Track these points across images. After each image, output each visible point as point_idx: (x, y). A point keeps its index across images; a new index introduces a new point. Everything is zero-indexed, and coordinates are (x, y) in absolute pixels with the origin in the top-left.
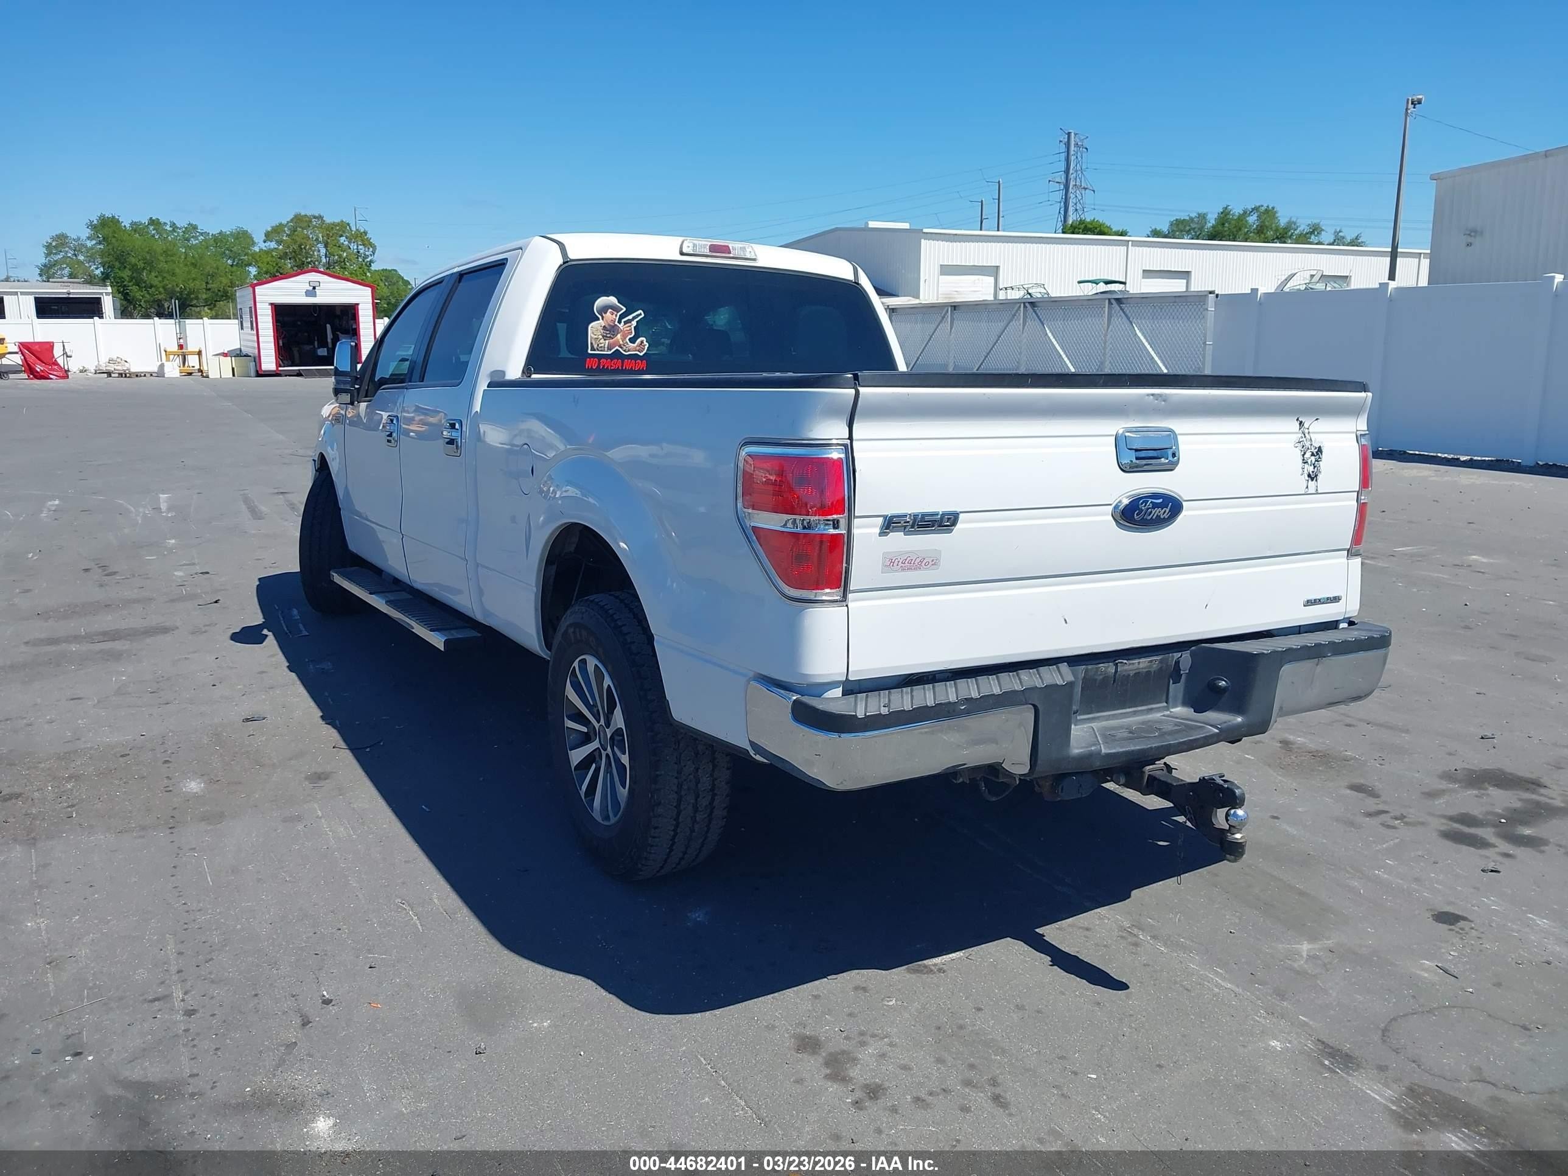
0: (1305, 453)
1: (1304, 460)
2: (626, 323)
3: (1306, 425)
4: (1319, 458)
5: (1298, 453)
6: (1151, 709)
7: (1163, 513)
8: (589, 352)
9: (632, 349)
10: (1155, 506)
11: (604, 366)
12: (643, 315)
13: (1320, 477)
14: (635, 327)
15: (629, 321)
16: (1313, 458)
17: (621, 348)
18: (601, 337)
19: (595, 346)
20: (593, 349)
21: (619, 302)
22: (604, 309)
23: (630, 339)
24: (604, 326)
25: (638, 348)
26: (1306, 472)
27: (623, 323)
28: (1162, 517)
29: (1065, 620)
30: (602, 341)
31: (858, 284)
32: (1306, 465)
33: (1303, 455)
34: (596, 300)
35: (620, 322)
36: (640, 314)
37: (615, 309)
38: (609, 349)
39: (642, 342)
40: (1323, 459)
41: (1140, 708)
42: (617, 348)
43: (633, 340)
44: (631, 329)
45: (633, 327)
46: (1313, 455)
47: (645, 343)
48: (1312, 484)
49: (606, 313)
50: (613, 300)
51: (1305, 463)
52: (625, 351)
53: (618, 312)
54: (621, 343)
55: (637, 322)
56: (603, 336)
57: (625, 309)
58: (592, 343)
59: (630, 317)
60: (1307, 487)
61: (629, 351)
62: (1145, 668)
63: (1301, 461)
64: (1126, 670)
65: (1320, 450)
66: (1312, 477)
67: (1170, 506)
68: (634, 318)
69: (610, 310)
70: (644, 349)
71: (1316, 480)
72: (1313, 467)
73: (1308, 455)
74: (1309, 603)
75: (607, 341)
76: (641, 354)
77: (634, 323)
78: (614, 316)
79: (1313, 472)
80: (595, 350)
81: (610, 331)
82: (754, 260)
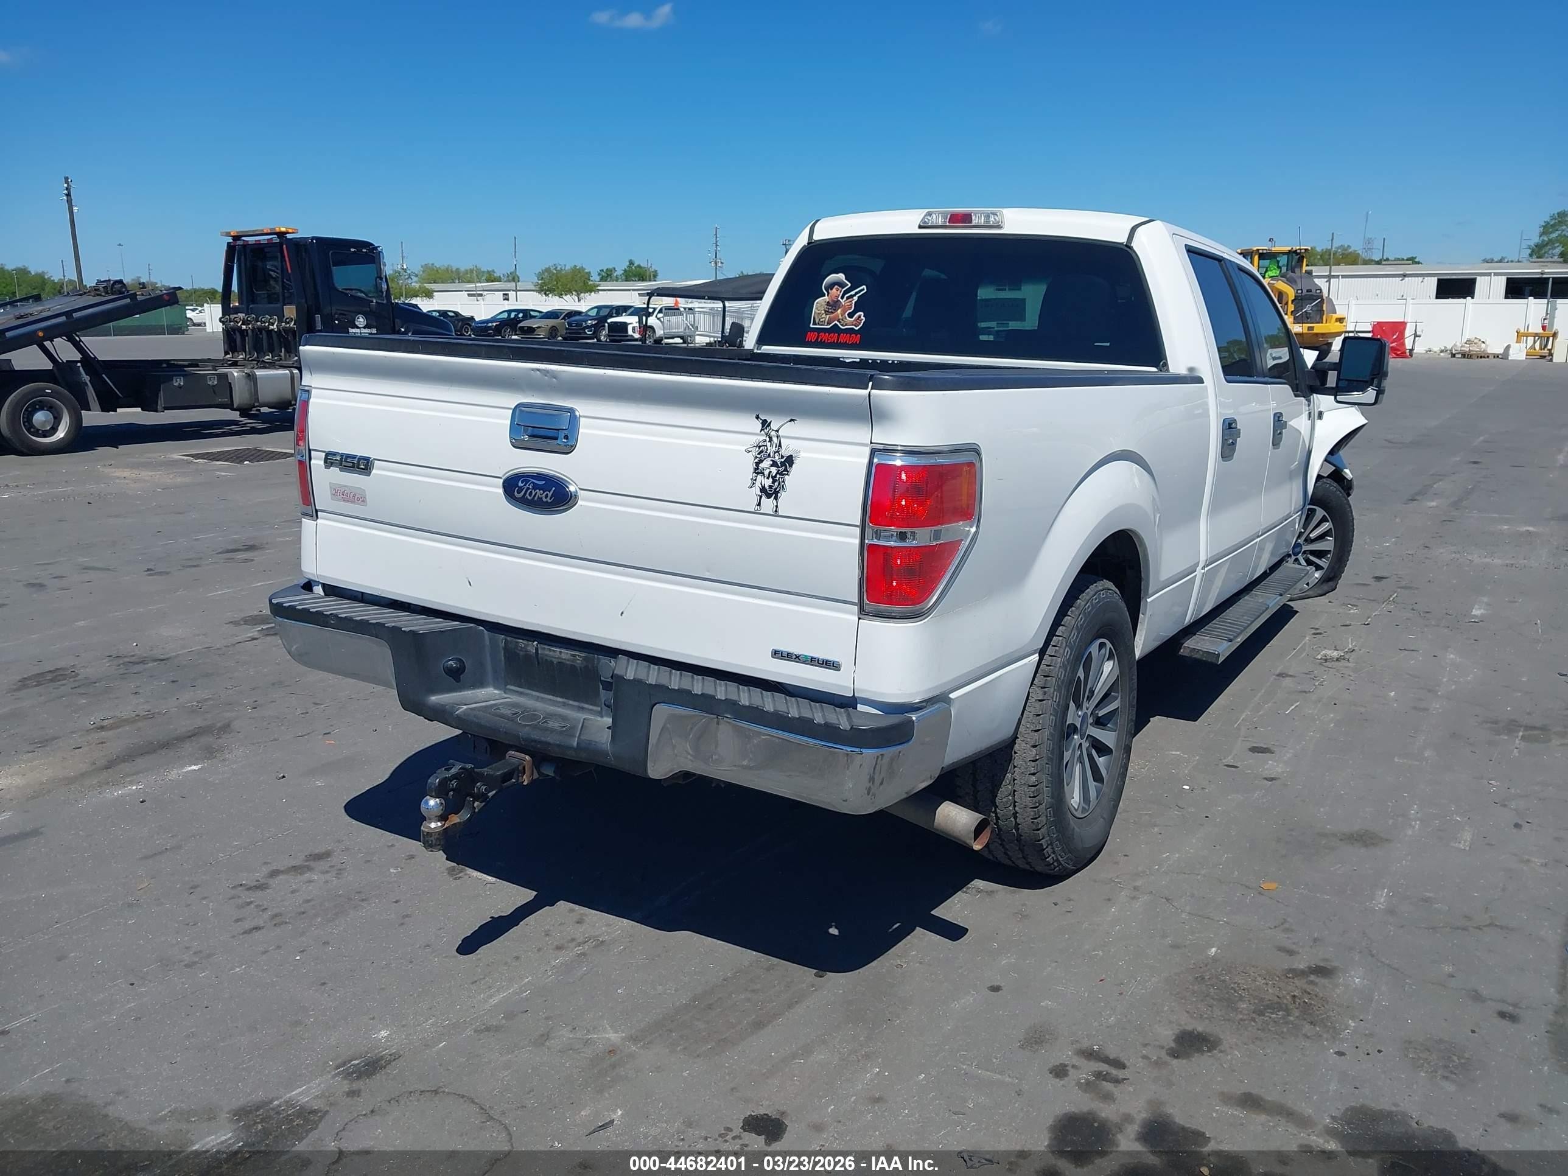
0: (761, 461)
1: (756, 469)
2: (848, 298)
3: (774, 426)
4: (786, 470)
5: (750, 461)
6: (583, 708)
7: (547, 496)
8: (811, 326)
9: (849, 323)
10: (535, 487)
11: (821, 340)
12: (865, 290)
13: (783, 496)
14: (856, 302)
15: (852, 296)
16: (774, 470)
17: (840, 322)
18: (823, 312)
19: (817, 321)
20: (814, 323)
21: (846, 279)
22: (831, 286)
23: (848, 315)
24: (828, 302)
25: (854, 323)
26: (758, 484)
27: (845, 299)
28: (544, 500)
29: (469, 582)
30: (824, 316)
31: (1131, 248)
32: (759, 477)
33: (757, 464)
34: (826, 277)
35: (842, 298)
36: (863, 289)
37: (841, 285)
38: (829, 323)
39: (860, 317)
40: (791, 474)
41: (571, 702)
42: (836, 322)
43: (851, 315)
44: (851, 304)
45: (853, 302)
46: (774, 464)
47: (862, 317)
48: (768, 504)
49: (832, 289)
50: (841, 276)
51: (758, 473)
52: (842, 325)
53: (843, 288)
54: (840, 317)
55: (859, 297)
56: (825, 311)
57: (850, 285)
58: (814, 318)
59: (853, 293)
60: (759, 504)
61: (846, 325)
62: (568, 660)
63: (752, 470)
64: (546, 655)
65: (790, 460)
66: (771, 493)
67: (552, 491)
68: (857, 293)
69: (836, 287)
70: (860, 323)
71: (776, 498)
72: (771, 480)
73: (766, 463)
74: (776, 654)
75: (828, 316)
76: (857, 329)
77: (856, 298)
78: (839, 292)
79: (770, 487)
80: (816, 324)
81: (833, 305)
82: (999, 227)
